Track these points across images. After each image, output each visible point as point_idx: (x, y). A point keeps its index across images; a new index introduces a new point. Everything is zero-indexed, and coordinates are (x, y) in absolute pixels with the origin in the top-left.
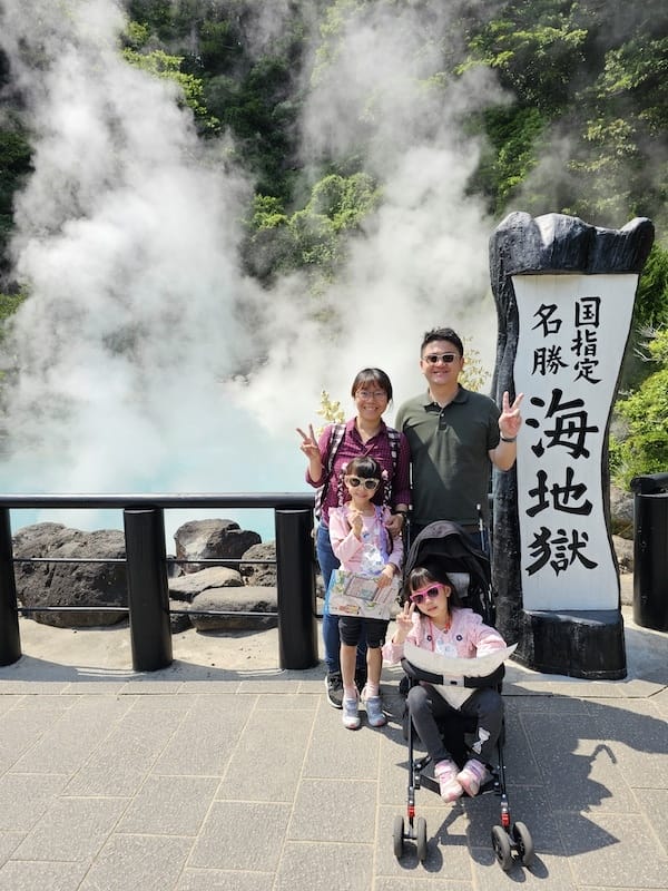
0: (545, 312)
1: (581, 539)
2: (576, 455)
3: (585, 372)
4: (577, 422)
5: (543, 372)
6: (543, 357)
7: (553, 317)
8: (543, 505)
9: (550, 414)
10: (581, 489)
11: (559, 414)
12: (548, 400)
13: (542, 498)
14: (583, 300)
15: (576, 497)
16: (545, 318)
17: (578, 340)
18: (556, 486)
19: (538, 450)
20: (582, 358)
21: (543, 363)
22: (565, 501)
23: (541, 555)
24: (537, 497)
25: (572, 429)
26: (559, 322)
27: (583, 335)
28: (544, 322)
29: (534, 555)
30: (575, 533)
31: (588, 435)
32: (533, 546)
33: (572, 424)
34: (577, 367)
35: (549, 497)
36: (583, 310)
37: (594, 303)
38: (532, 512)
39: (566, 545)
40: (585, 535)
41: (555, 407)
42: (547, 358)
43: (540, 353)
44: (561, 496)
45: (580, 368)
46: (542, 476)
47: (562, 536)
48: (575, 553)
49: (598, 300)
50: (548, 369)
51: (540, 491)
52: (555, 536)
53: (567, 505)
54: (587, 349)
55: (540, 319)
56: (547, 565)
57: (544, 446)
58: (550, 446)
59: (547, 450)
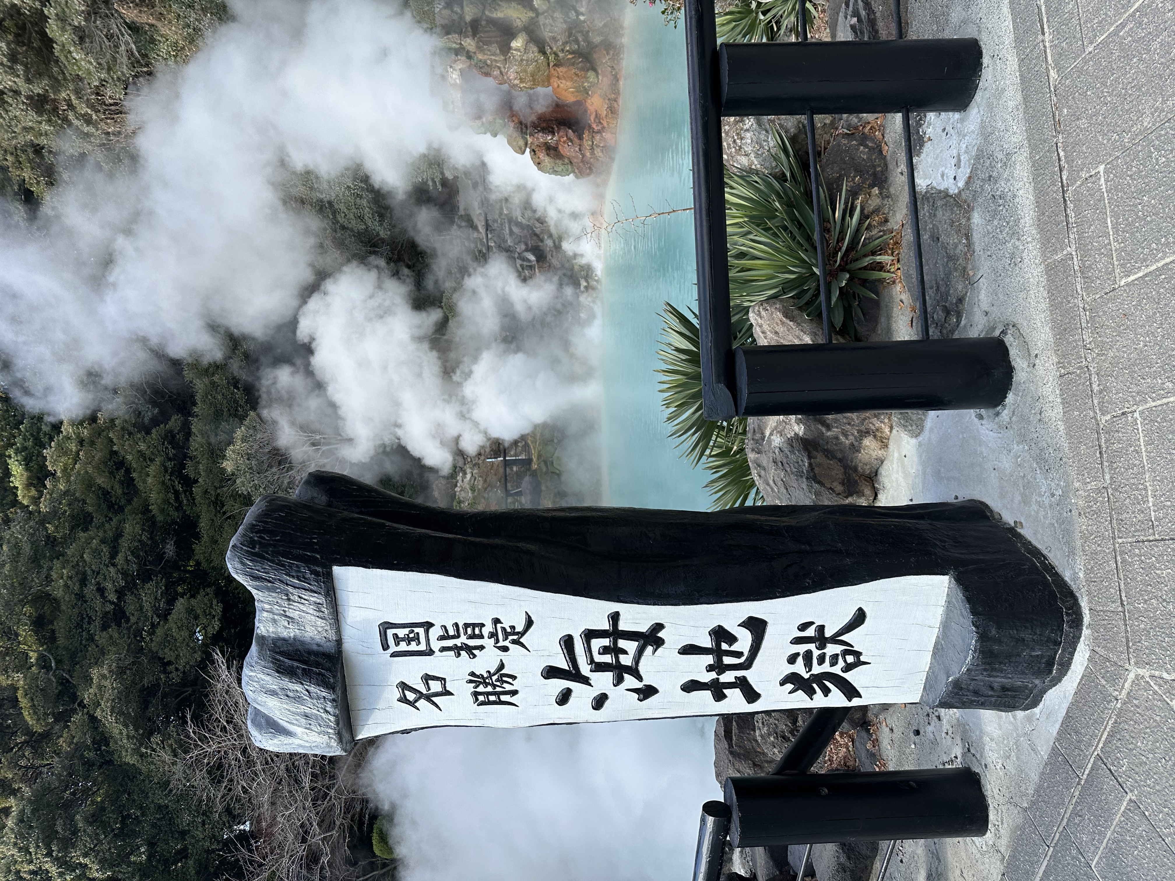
0: (411, 696)
1: (810, 632)
2: (659, 643)
3: (512, 636)
5: (514, 693)
6: (488, 694)
7: (419, 686)
8: (741, 683)
9: (586, 681)
10: (721, 635)
11: (585, 669)
12: (559, 685)
13: (730, 685)
14: (385, 647)
15: (732, 639)
16: (421, 695)
17: (457, 649)
18: (710, 668)
19: (646, 692)
20: (488, 642)
21: (498, 694)
24: (727, 691)
25: (612, 650)
26: (427, 678)
27: (449, 643)
28: (428, 698)
29: (827, 692)
30: (798, 641)
31: (624, 626)
34: (505, 649)
36: (403, 647)
37: (390, 632)
38: (752, 695)
39: (816, 653)
40: (804, 627)
41: (573, 674)
42: (490, 689)
44: (728, 660)
45: (506, 643)
46: (692, 686)
47: (800, 660)
48: (835, 640)
49: (386, 626)
50: (508, 687)
51: (717, 688)
52: (799, 667)
53: (746, 654)
54: (473, 636)
55: (422, 703)
56: (847, 676)
57: (639, 685)
58: (640, 678)
59: (646, 682)
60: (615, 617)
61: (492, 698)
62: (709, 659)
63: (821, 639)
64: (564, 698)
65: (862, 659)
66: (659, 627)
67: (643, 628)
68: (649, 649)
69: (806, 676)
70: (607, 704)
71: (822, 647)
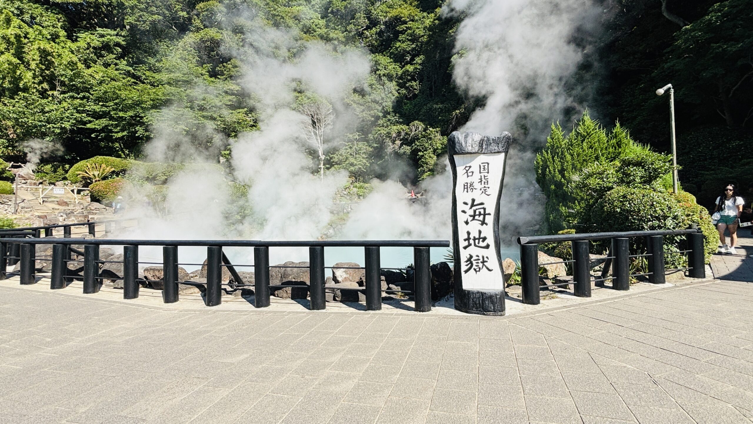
0: (467, 169)
1: (486, 259)
2: (482, 224)
3: (484, 191)
4: (482, 211)
5: (467, 192)
6: (467, 186)
7: (470, 171)
8: (470, 245)
9: (471, 208)
10: (484, 239)
11: (474, 208)
12: (470, 203)
13: (469, 242)
14: (482, 163)
15: (483, 241)
16: (467, 171)
17: (481, 179)
18: (474, 237)
19: (467, 223)
20: (483, 186)
21: (467, 188)
22: (479, 243)
23: (470, 265)
24: (467, 241)
25: (480, 214)
26: (473, 172)
27: (483, 177)
28: (467, 172)
29: (467, 265)
30: (483, 257)
31: (486, 216)
32: (467, 262)
33: (480, 212)
34: (481, 189)
35: (472, 241)
36: (482, 167)
37: (486, 165)
38: (465, 248)
39: (479, 261)
40: (487, 258)
41: (473, 205)
42: (469, 186)
43: (466, 184)
44: (477, 241)
45: (482, 190)
46: (469, 233)
47: (477, 258)
48: (484, 265)
49: (488, 164)
50: (469, 190)
51: (468, 239)
52: (475, 258)
53: (479, 245)
54: (484, 183)
55: (465, 171)
56: (472, 270)
57: (469, 221)
58: (471, 221)
59: (470, 222)
60: (489, 214)
61: (466, 187)
62: (477, 237)
63: (483, 262)
64: (465, 203)
65: (478, 272)
66: (487, 224)
67: (486, 221)
68: (480, 223)
69: (472, 260)
70: (463, 214)
71: (481, 262)
